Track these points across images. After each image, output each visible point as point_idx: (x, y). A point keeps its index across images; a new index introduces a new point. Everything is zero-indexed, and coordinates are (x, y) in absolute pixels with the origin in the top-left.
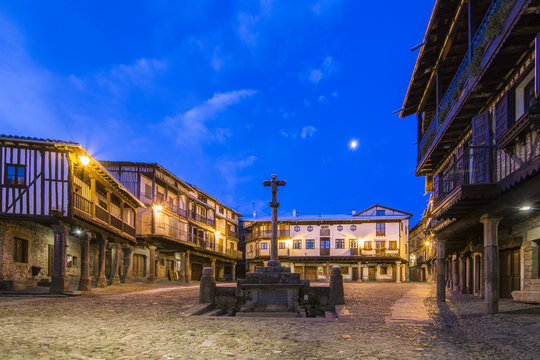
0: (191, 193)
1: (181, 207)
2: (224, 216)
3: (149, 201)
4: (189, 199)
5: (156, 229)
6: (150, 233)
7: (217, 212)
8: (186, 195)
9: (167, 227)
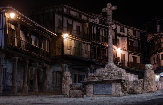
0: (92, 20)
1: (86, 32)
2: (126, 34)
3: (59, 31)
4: (91, 24)
5: (65, 51)
6: (60, 54)
7: (119, 31)
8: (89, 22)
9: (73, 49)
